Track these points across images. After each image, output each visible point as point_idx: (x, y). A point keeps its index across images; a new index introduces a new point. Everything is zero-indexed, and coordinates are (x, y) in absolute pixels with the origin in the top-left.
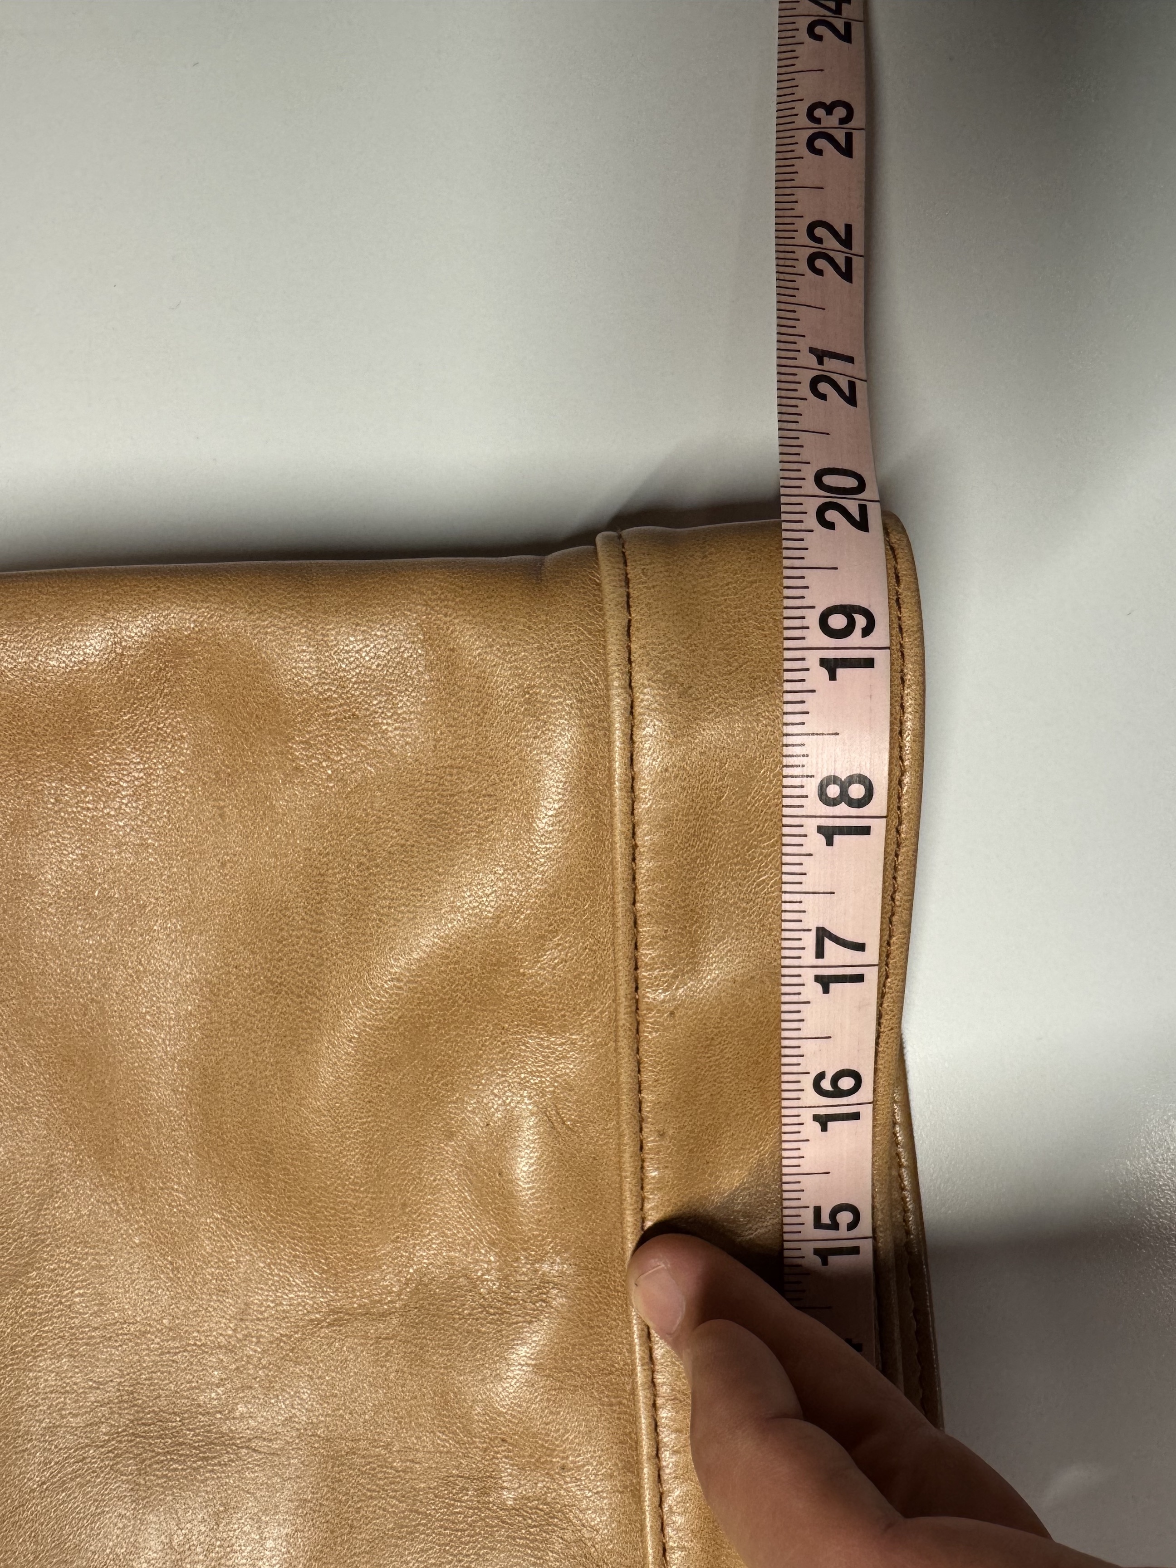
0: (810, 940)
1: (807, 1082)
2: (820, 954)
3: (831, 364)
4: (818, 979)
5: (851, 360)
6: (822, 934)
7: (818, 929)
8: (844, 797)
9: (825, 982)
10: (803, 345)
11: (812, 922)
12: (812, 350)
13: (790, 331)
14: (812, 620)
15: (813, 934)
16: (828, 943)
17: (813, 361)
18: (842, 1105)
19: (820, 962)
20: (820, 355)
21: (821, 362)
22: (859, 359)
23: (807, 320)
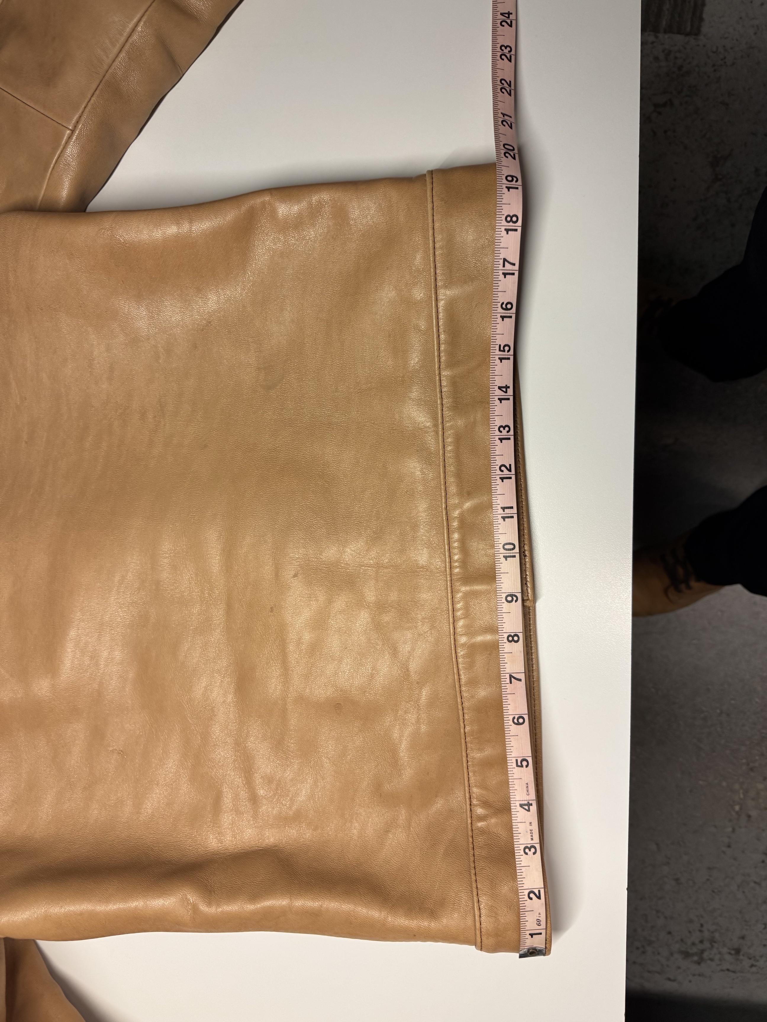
0: (501, 262)
1: (499, 305)
2: (504, 266)
3: (506, 117)
4: (503, 273)
5: (511, 117)
6: (505, 260)
7: (504, 259)
8: (511, 220)
9: (505, 275)
10: (500, 111)
11: (502, 256)
12: (502, 113)
13: (496, 108)
14: (504, 177)
15: (502, 260)
16: (506, 263)
17: (502, 116)
18: (507, 313)
19: (504, 268)
20: (504, 115)
21: (504, 117)
22: (513, 116)
23: (500, 105)
